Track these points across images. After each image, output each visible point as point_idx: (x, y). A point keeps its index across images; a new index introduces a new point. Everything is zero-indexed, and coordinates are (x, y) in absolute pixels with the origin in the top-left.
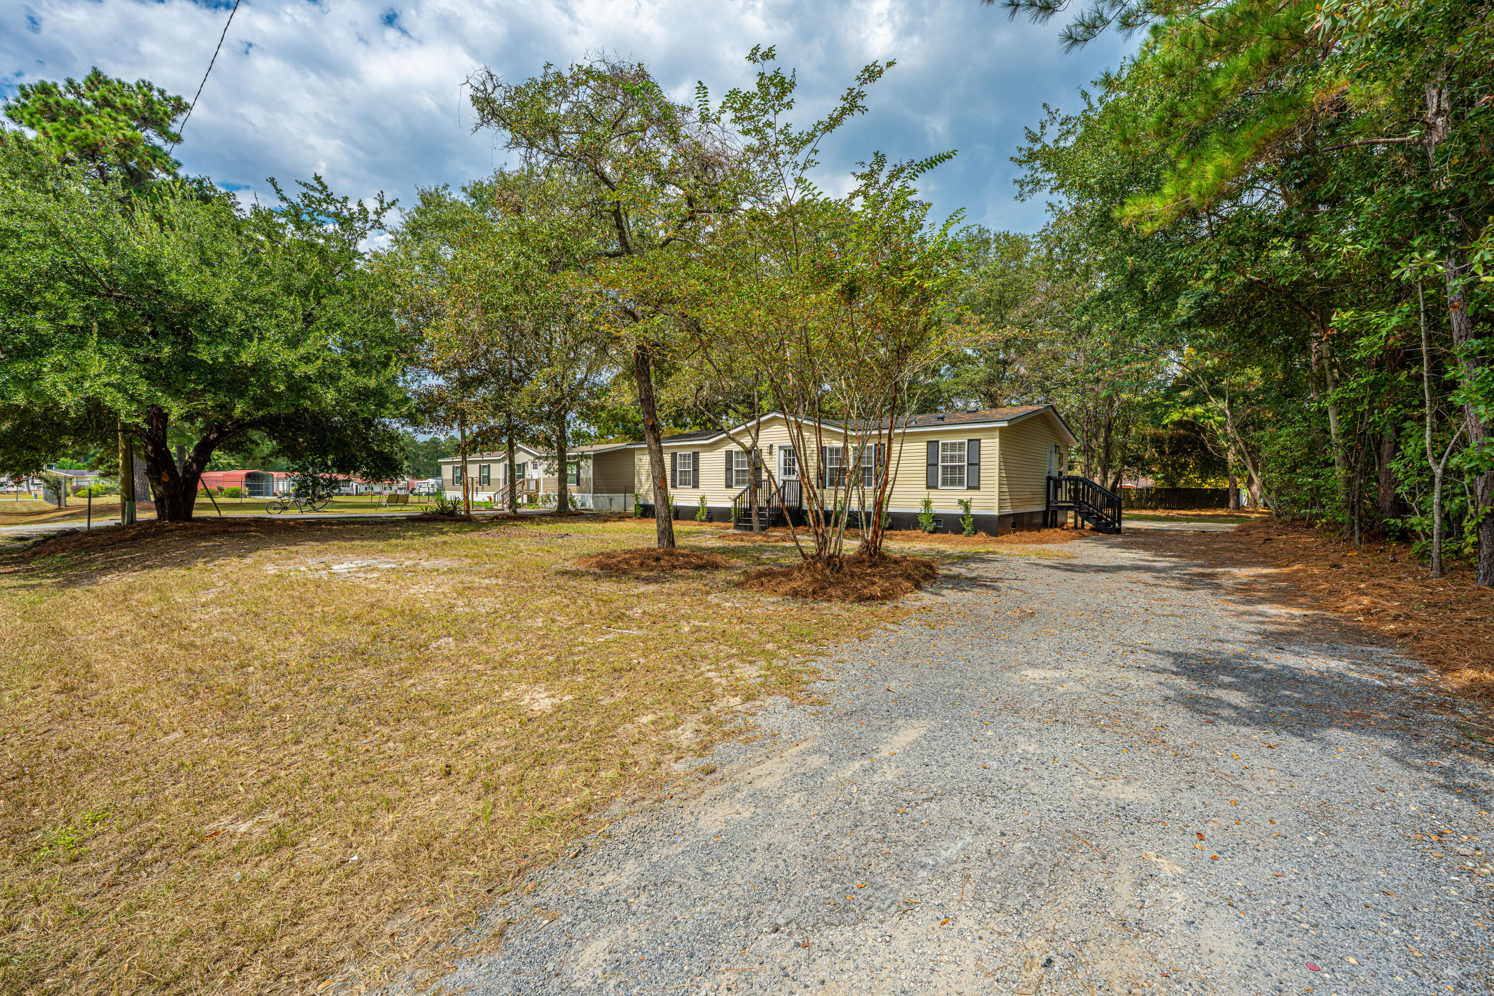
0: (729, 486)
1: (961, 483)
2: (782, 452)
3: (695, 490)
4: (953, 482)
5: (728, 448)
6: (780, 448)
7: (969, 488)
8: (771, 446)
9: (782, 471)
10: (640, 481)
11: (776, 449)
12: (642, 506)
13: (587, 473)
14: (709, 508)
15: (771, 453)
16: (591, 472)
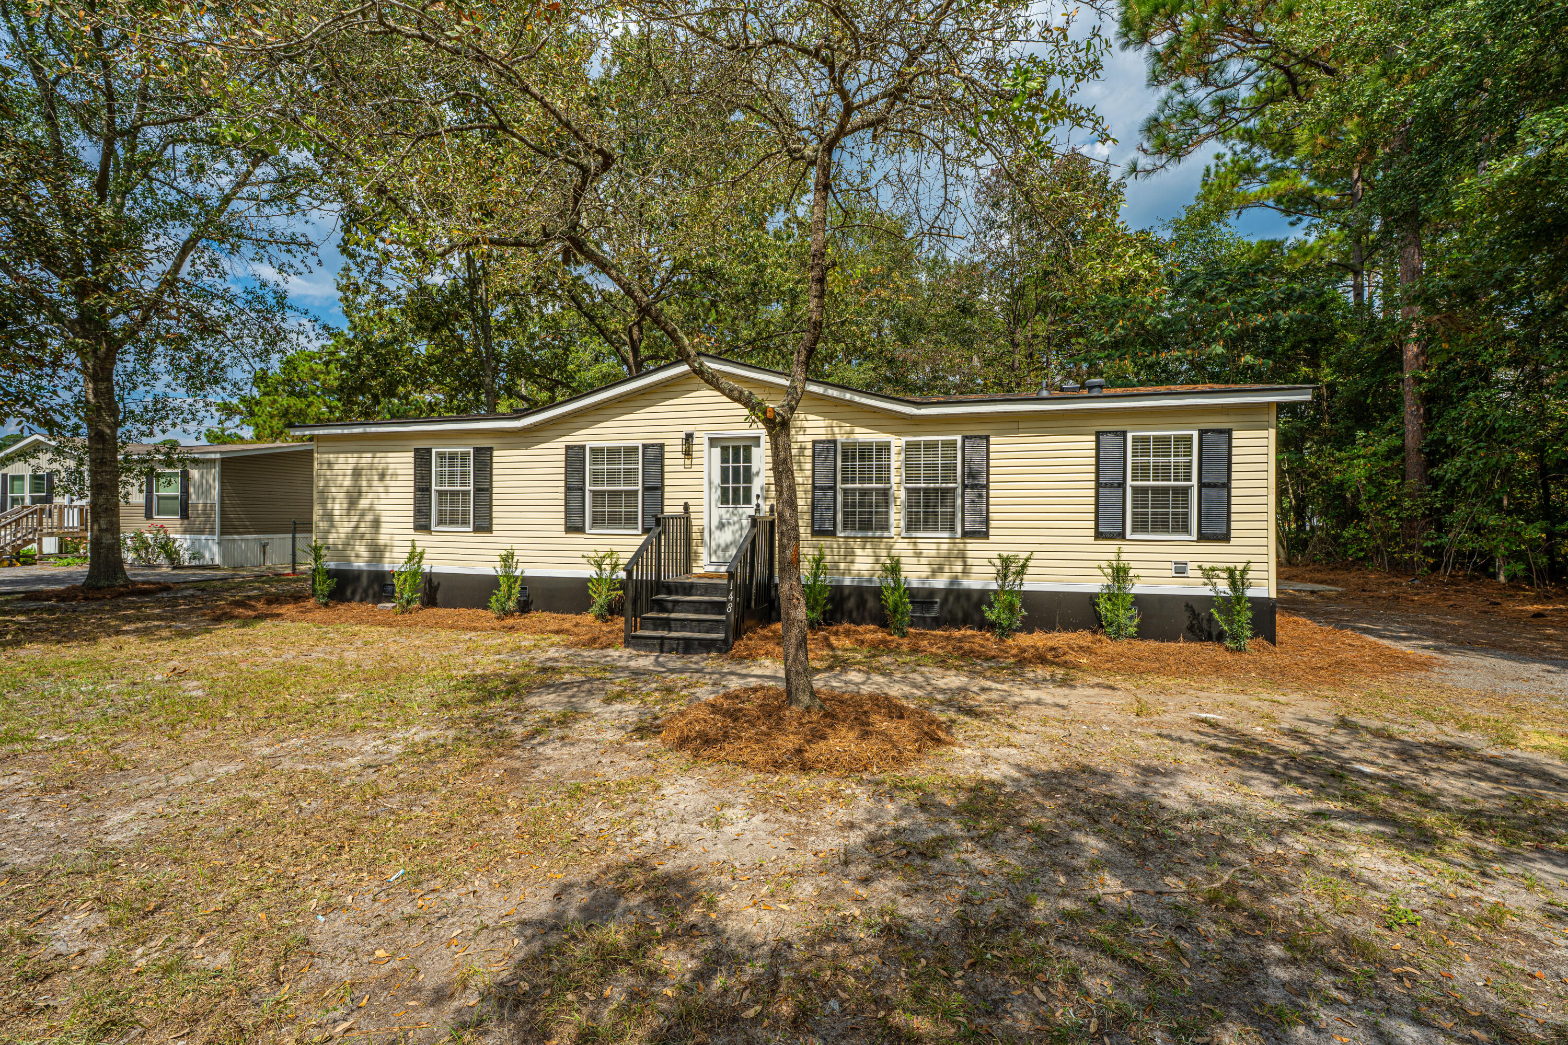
0: (574, 527)
1: (1182, 525)
2: (717, 452)
3: (482, 537)
4: (1160, 524)
5: (573, 439)
6: (713, 442)
7: (1203, 537)
8: (689, 437)
9: (717, 494)
10: (328, 516)
11: (701, 444)
12: (330, 574)
13: (207, 492)
14: (525, 580)
15: (688, 453)
16: (215, 493)
